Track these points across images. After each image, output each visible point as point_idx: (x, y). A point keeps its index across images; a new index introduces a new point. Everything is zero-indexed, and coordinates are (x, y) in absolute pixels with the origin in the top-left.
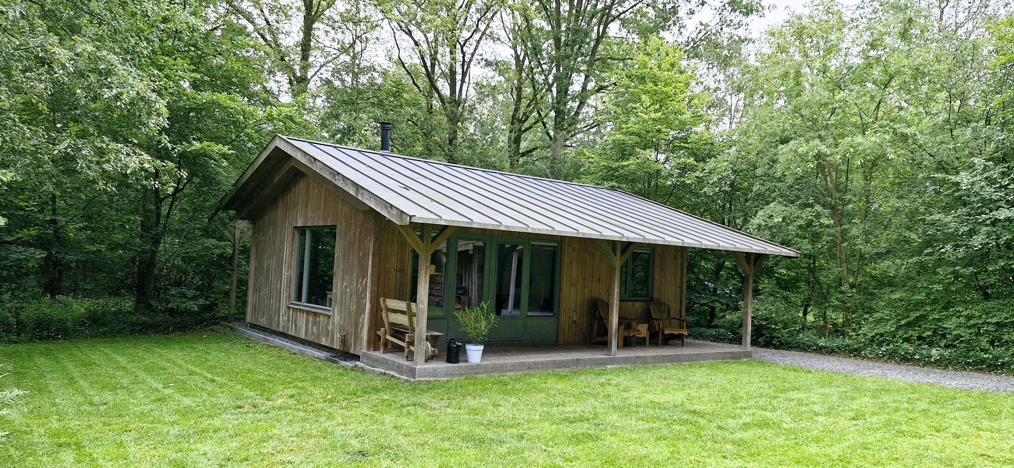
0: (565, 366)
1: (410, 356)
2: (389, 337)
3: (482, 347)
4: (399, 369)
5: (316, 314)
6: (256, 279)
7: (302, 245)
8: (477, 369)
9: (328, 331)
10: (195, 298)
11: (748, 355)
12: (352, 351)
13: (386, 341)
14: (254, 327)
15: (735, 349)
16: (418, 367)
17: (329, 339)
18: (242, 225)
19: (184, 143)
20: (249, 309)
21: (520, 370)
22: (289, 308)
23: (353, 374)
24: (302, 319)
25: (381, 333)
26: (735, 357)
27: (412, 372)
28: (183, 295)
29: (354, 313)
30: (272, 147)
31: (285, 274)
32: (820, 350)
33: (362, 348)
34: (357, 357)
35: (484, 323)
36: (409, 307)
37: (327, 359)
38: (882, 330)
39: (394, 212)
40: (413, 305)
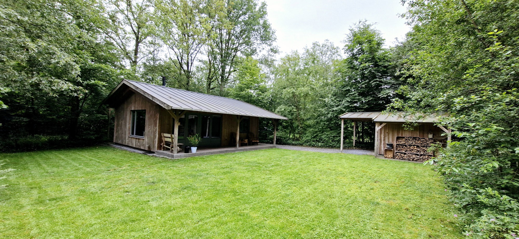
0: (223, 153)
1: (172, 151)
2: (165, 146)
3: (196, 148)
4: (168, 155)
5: (139, 139)
6: (117, 127)
7: (134, 116)
8: (195, 155)
9: (143, 144)
10: (93, 135)
11: (275, 147)
12: (152, 150)
13: (164, 147)
14: (117, 144)
15: (271, 145)
16: (174, 155)
17: (144, 147)
18: (111, 109)
19: (88, 81)
20: (115, 137)
21: (209, 154)
22: (129, 137)
23: (152, 158)
24: (134, 141)
25: (162, 144)
26: (271, 148)
27: (173, 156)
28: (89, 133)
29: (152, 138)
30: (122, 83)
31: (128, 126)
32: (293, 145)
33: (156, 149)
34: (154, 153)
35: (197, 140)
36: (171, 136)
37: (143, 154)
38: (308, 139)
39: (166, 105)
40: (173, 135)
